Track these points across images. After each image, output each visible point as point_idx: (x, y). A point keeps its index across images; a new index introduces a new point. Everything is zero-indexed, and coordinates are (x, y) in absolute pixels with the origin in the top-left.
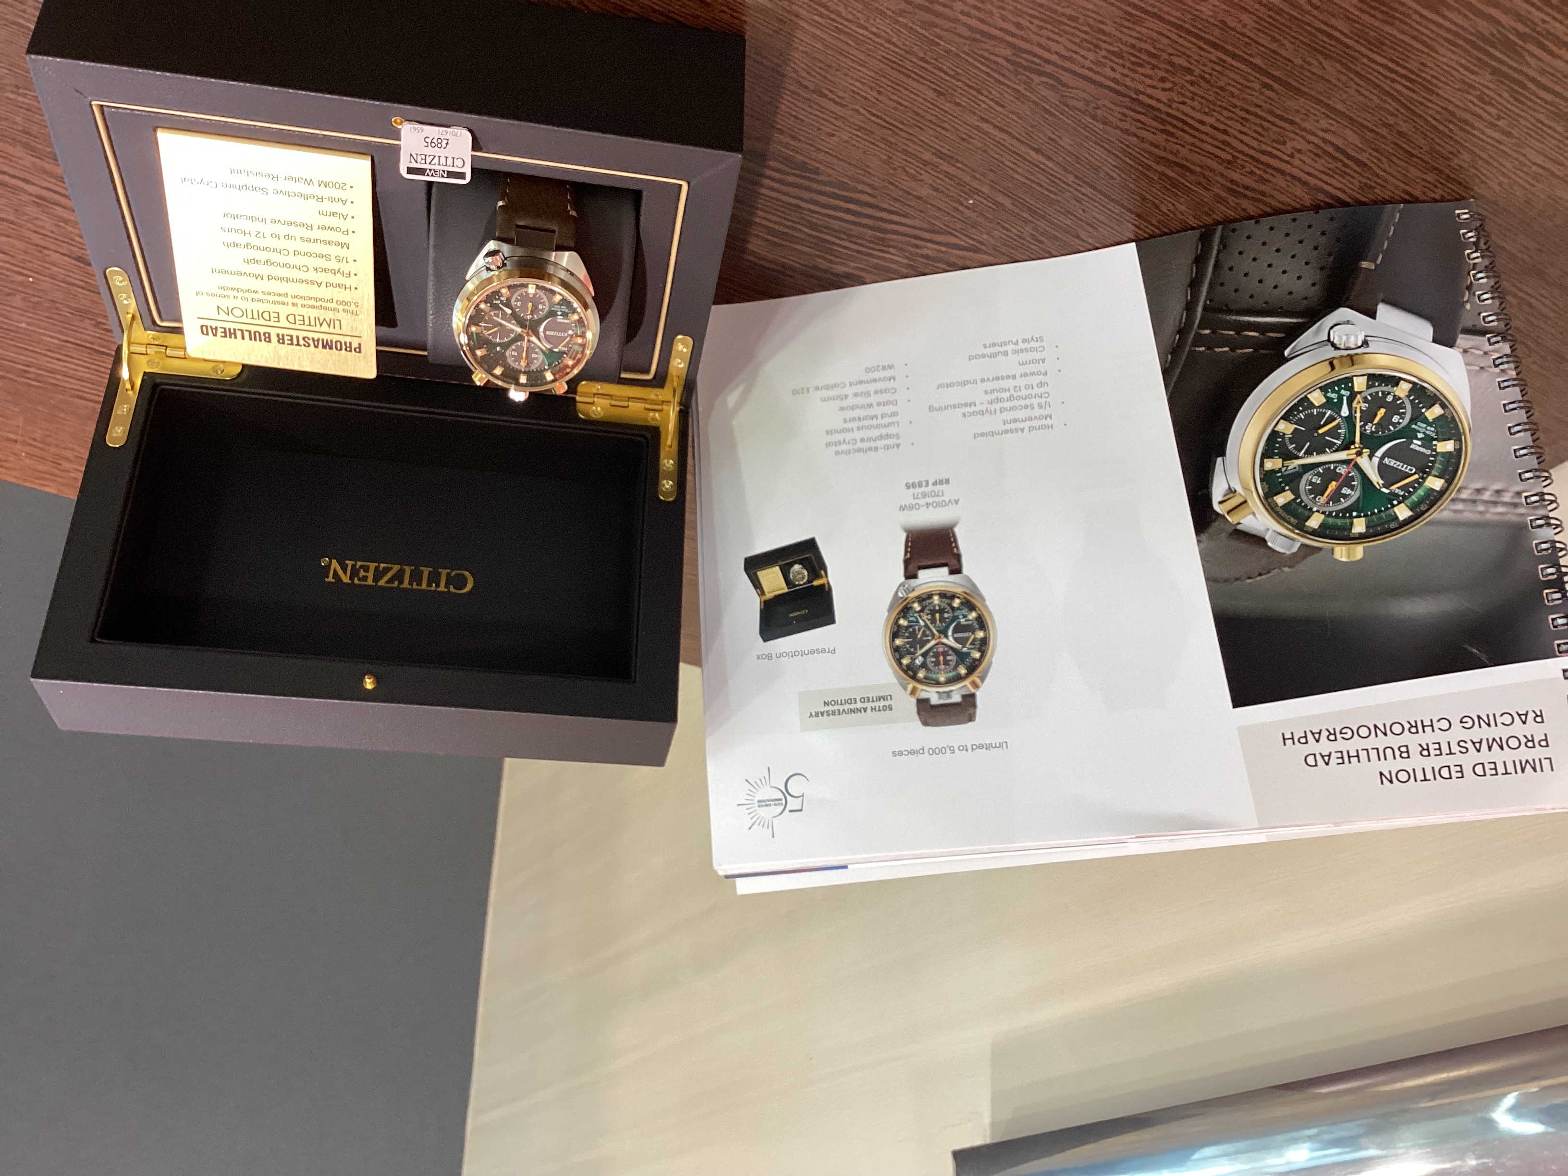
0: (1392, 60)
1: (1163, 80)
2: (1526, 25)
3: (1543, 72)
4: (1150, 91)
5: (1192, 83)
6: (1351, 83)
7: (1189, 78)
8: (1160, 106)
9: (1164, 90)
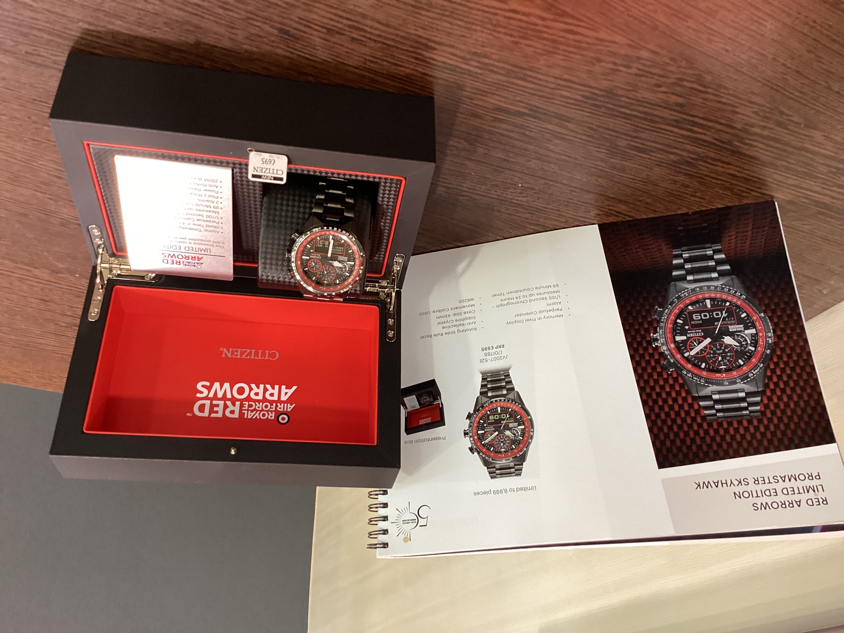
1: (521, 193)
3: (711, 172)
4: (516, 198)
5: (535, 193)
7: (534, 191)
8: (523, 203)
9: (523, 197)
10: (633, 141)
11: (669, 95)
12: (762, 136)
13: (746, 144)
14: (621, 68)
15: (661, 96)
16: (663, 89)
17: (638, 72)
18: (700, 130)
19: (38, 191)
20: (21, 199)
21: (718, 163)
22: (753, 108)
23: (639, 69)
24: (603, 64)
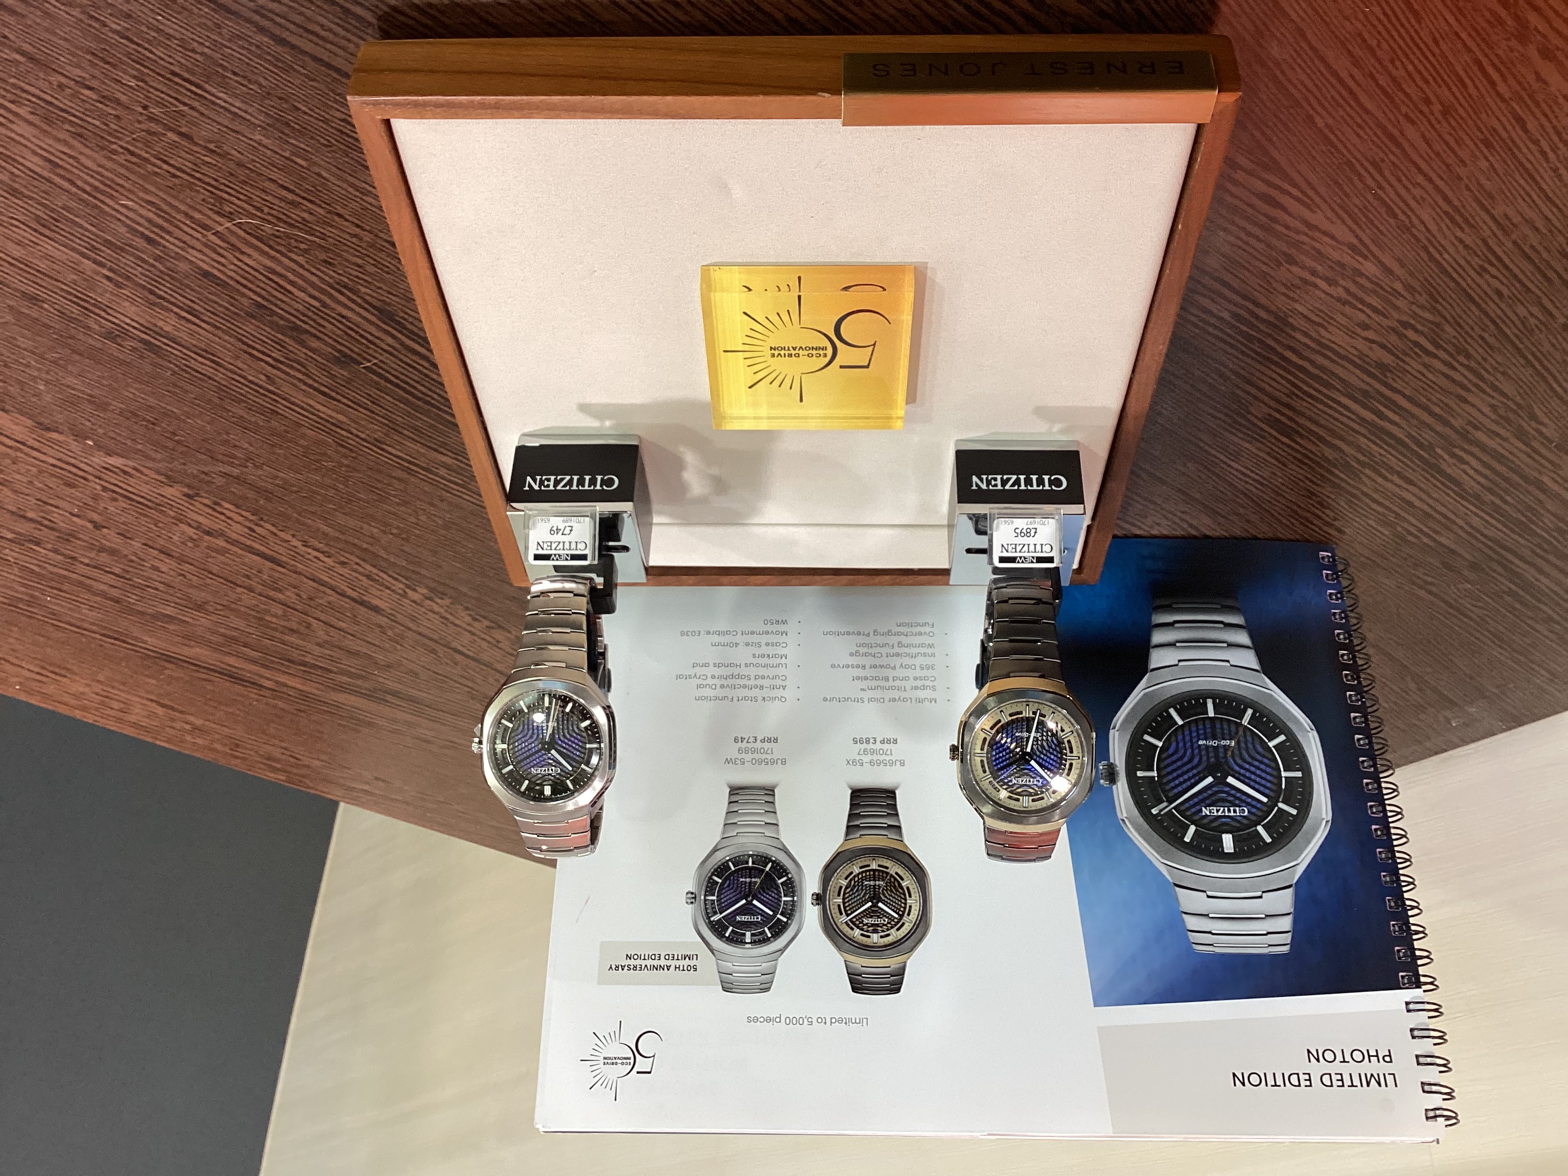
0: (1246, 468)
2: (1365, 455)
3: (1376, 491)
6: (1210, 481)
10: (1278, 411)
11: (1374, 346)
12: (1483, 448)
13: (1453, 455)
14: (1319, 282)
15: (1360, 344)
16: (1370, 334)
17: (1344, 295)
18: (1396, 418)
19: (88, 258)
20: (43, 265)
21: (1395, 479)
22: (1493, 397)
23: (1347, 290)
24: (1295, 269)
